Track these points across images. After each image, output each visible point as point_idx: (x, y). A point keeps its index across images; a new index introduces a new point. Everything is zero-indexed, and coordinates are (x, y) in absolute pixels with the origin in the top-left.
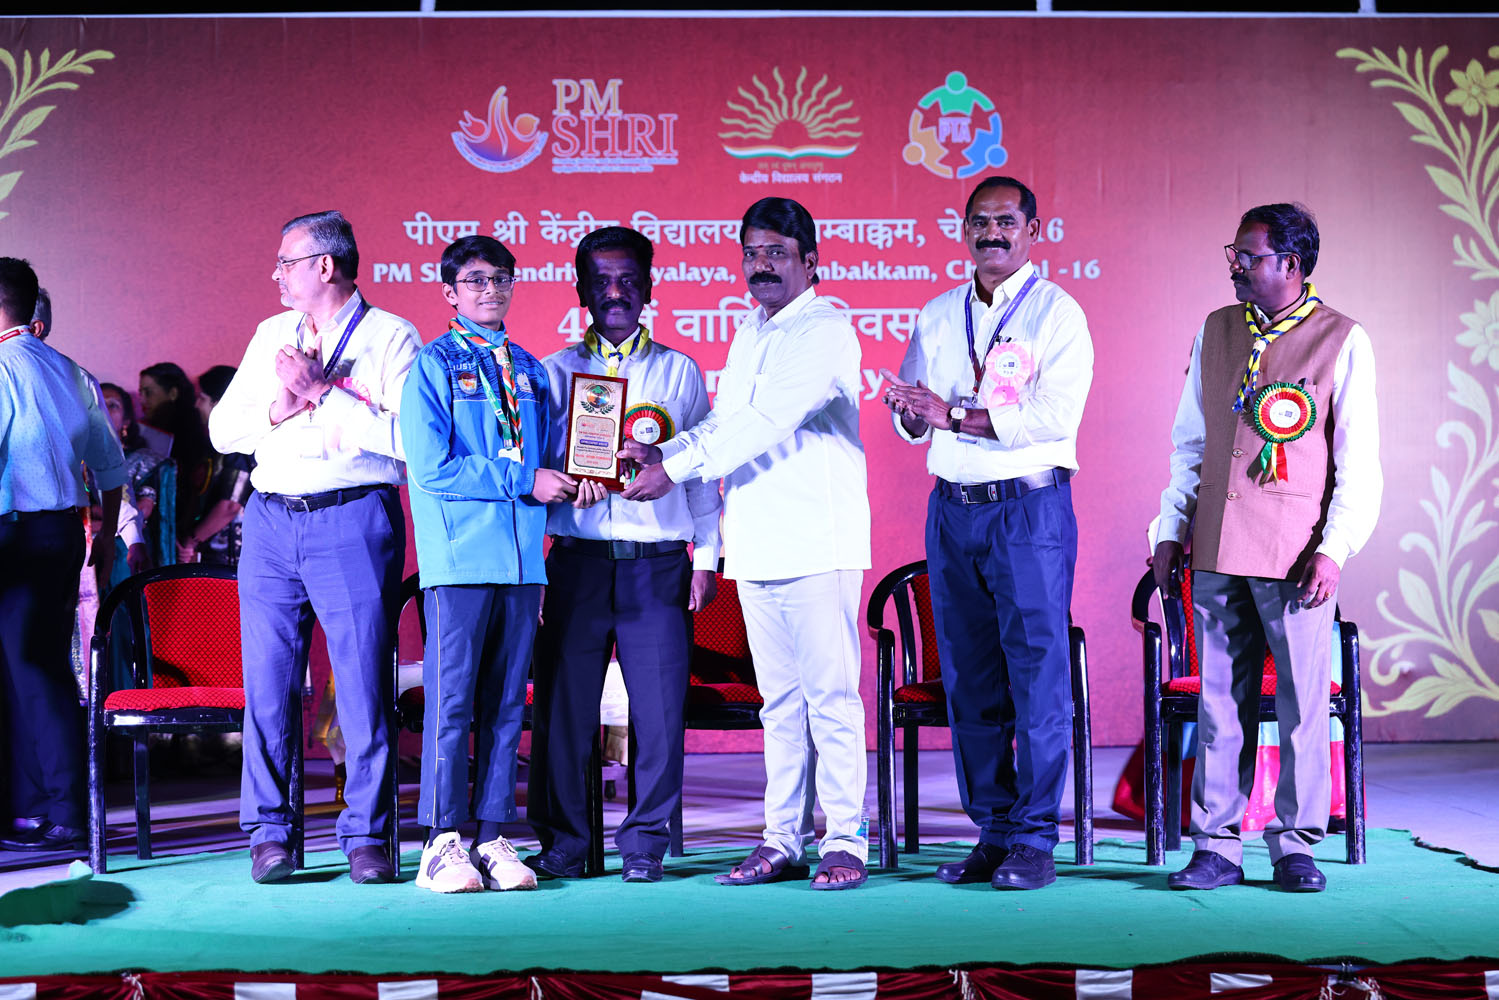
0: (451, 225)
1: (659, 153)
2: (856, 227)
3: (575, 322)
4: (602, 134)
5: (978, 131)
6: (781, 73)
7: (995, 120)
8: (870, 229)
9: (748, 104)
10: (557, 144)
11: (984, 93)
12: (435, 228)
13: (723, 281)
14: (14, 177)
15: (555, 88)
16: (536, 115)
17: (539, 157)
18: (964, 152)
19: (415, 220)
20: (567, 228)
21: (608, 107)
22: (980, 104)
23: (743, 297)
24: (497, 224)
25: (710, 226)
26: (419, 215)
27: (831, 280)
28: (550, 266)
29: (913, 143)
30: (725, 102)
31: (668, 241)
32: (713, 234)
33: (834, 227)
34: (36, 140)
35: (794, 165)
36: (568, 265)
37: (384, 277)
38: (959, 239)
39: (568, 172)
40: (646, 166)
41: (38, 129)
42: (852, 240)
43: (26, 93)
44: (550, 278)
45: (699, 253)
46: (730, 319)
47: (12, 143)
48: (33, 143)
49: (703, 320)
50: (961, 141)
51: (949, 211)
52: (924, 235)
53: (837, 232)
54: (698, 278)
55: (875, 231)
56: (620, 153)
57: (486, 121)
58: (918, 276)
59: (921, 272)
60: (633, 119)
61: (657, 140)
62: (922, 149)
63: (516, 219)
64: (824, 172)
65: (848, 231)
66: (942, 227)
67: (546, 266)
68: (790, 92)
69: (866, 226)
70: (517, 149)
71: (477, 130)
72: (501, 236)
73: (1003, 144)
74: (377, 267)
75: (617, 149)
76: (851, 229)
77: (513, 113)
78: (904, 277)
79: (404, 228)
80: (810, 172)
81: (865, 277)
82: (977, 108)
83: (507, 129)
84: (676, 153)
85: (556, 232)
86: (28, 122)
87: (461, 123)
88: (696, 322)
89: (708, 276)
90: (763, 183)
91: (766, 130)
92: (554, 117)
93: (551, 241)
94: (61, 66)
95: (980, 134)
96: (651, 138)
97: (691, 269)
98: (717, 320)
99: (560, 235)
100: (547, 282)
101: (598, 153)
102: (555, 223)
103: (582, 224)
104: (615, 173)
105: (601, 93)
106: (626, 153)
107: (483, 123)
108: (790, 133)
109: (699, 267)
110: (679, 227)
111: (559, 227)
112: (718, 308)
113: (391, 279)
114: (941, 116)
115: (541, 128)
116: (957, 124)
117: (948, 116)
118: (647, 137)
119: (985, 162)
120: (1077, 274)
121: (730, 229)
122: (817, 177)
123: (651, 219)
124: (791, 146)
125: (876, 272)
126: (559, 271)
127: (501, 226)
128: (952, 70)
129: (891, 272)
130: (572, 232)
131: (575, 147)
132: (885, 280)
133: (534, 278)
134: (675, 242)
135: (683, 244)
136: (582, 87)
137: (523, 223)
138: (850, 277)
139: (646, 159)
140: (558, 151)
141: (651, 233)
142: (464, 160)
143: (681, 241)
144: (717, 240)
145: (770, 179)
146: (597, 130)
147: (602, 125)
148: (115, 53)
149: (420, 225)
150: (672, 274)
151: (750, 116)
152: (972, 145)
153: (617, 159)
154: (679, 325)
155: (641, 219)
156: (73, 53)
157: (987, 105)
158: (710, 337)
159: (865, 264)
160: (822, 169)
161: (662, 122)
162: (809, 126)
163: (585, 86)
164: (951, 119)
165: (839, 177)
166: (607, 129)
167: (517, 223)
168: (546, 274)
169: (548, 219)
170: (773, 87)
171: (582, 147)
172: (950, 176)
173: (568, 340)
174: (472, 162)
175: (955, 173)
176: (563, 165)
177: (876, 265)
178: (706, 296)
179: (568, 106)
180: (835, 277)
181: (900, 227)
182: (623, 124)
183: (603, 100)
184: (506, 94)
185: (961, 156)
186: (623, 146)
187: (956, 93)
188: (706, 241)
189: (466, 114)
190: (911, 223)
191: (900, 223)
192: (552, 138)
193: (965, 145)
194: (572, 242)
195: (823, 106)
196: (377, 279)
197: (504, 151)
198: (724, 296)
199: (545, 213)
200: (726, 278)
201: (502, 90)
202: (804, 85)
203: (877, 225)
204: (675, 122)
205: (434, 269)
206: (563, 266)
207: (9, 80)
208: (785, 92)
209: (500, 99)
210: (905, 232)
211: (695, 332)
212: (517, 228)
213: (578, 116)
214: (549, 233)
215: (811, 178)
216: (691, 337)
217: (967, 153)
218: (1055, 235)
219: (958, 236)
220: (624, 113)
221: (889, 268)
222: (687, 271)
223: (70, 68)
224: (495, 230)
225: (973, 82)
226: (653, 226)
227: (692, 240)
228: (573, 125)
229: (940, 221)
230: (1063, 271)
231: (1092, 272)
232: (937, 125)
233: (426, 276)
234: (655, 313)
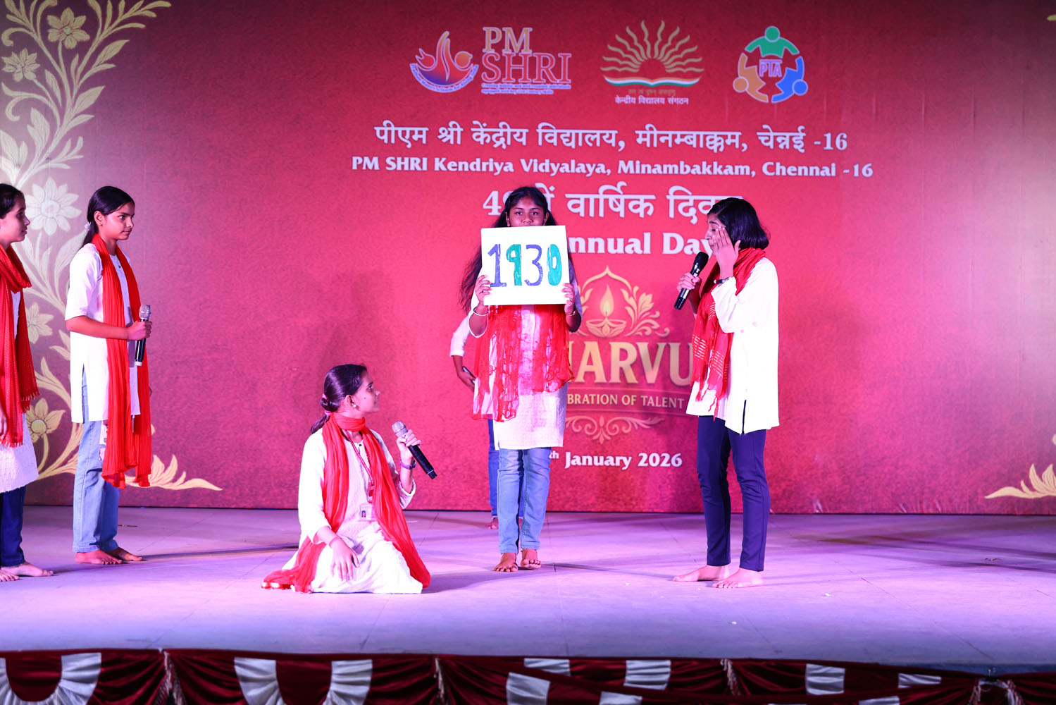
0: (408, 130)
1: (558, 81)
2: (698, 136)
3: (495, 201)
4: (517, 67)
5: (787, 69)
6: (645, 24)
7: (800, 61)
8: (708, 138)
9: (623, 47)
10: (485, 73)
11: (792, 42)
12: (396, 132)
13: (601, 173)
14: (99, 89)
15: (485, 32)
16: (470, 53)
17: (471, 82)
18: (777, 84)
19: (383, 126)
20: (491, 134)
21: (522, 47)
22: (788, 49)
23: (616, 186)
24: (441, 130)
25: (593, 134)
26: (385, 123)
27: (679, 174)
28: (478, 160)
29: (740, 77)
30: (606, 45)
31: (563, 144)
32: (595, 139)
33: (682, 136)
34: (115, 64)
35: (655, 91)
36: (491, 160)
37: (360, 166)
38: (772, 147)
39: (493, 93)
40: (548, 90)
41: (116, 56)
42: (695, 146)
43: (108, 31)
44: (478, 169)
45: (585, 153)
46: (606, 201)
47: (98, 65)
48: (112, 66)
49: (587, 201)
50: (775, 76)
51: (765, 127)
52: (745, 142)
53: (685, 140)
54: (584, 171)
55: (711, 140)
56: (530, 79)
57: (435, 57)
58: (742, 173)
59: (744, 170)
60: (539, 56)
61: (557, 71)
62: (747, 82)
63: (455, 126)
64: (675, 97)
65: (692, 139)
66: (760, 138)
67: (475, 161)
68: (653, 39)
69: (705, 136)
70: (456, 77)
71: (428, 62)
72: (445, 137)
73: (804, 79)
74: (355, 159)
75: (527, 77)
76: (695, 138)
77: (454, 49)
78: (732, 173)
79: (375, 131)
80: (666, 97)
81: (704, 173)
82: (786, 52)
83: (449, 62)
84: (570, 81)
85: (483, 136)
86: (109, 51)
87: (417, 57)
88: (582, 203)
89: (591, 170)
90: (632, 104)
91: (635, 65)
92: (484, 53)
93: (479, 142)
94: (133, 12)
95: (788, 70)
96: (552, 70)
97: (579, 164)
98: (597, 201)
99: (486, 138)
100: (476, 171)
101: (514, 80)
102: (482, 130)
103: (502, 131)
104: (525, 95)
105: (517, 38)
106: (534, 81)
107: (431, 56)
108: (652, 68)
109: (585, 164)
110: (571, 134)
111: (485, 132)
112: (598, 193)
113: (364, 168)
114: (762, 58)
115: (473, 61)
116: (772, 63)
117: (766, 58)
118: (549, 69)
119: (791, 91)
120: (856, 174)
121: (607, 136)
122: (671, 100)
123: (552, 128)
124: (652, 78)
125: (712, 169)
126: (484, 164)
127: (444, 131)
128: (769, 25)
129: (722, 169)
130: (494, 136)
131: (497, 77)
132: (718, 175)
133: (466, 169)
134: (568, 145)
135: (573, 147)
136: (504, 33)
137: (459, 130)
138: (693, 172)
139: (549, 85)
140: (486, 79)
141: (551, 138)
142: (419, 83)
143: (573, 144)
144: (598, 144)
145: (637, 101)
146: (513, 64)
147: (517, 60)
148: (171, 3)
149: (386, 129)
150: (565, 168)
151: (624, 55)
152: (783, 78)
153: (528, 85)
154: (570, 204)
155: (543, 128)
156: (141, 3)
157: (794, 51)
158: (592, 214)
159: (704, 164)
160: (675, 94)
161: (560, 58)
162: (665, 64)
163: (506, 33)
164: (766, 60)
165: (687, 100)
166: (521, 63)
167: (455, 129)
168: (475, 166)
169: (477, 126)
170: (640, 34)
171: (503, 76)
172: (767, 101)
173: (490, 214)
174: (424, 85)
175: (770, 100)
176: (489, 88)
177: (712, 164)
178: (588, 184)
179: (493, 46)
180: (682, 172)
181: (729, 137)
182: (532, 60)
183: (519, 42)
184: (449, 37)
185: (775, 86)
186: (532, 75)
187: (772, 41)
188: (591, 144)
189: (420, 50)
190: (738, 134)
191: (729, 134)
192: (482, 69)
193: (778, 79)
194: (495, 143)
195: (676, 49)
196: (355, 167)
197: (447, 78)
198: (604, 184)
199: (475, 122)
200: (604, 172)
201: (447, 33)
202: (662, 34)
203: (713, 135)
204: (569, 59)
205: (395, 161)
206: (488, 161)
207: (96, 20)
208: (649, 39)
209: (445, 40)
210: (733, 141)
211: (581, 210)
212: (455, 133)
213: (501, 53)
214: (478, 137)
215: (666, 100)
216: (579, 213)
217: (779, 85)
218: (841, 146)
219: (771, 144)
220: (533, 53)
221: (721, 167)
222: (576, 166)
223: (139, 13)
224: (440, 134)
225: (784, 34)
226: (553, 133)
227: (580, 144)
228: (496, 60)
229: (759, 134)
230: (846, 171)
231: (867, 172)
232: (758, 64)
233: (390, 166)
234: (553, 196)
